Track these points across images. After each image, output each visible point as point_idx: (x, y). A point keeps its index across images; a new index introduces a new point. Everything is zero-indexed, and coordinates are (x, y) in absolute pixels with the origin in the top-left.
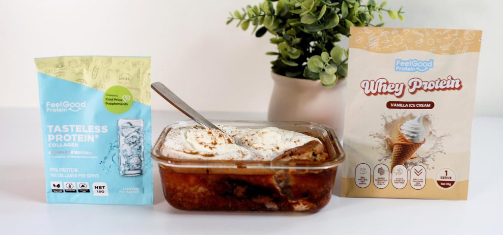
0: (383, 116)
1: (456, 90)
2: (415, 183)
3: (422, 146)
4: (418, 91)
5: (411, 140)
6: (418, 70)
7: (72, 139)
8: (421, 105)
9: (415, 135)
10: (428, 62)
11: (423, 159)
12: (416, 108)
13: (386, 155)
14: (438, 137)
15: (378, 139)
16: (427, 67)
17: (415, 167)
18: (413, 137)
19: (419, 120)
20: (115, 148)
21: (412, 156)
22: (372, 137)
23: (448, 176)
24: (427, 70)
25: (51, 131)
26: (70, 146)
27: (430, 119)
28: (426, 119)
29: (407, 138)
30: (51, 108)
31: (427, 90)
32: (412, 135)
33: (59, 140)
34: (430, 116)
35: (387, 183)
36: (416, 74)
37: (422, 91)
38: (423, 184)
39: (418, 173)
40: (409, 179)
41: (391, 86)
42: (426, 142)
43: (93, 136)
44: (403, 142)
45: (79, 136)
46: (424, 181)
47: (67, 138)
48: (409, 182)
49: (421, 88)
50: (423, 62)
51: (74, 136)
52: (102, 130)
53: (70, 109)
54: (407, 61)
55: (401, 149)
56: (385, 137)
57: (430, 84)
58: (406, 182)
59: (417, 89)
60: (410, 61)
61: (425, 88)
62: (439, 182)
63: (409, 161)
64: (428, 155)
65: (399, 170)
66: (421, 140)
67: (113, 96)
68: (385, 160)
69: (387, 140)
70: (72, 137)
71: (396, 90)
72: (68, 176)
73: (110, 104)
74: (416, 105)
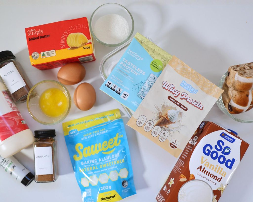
0: (164, 101)
1: (200, 109)
2: (161, 138)
3: (173, 124)
4: (184, 99)
5: (170, 119)
6: (189, 91)
7: (129, 69)
8: (182, 106)
9: (172, 118)
10: (195, 90)
11: (170, 130)
12: (179, 106)
13: (156, 119)
14: (181, 124)
15: (156, 110)
16: (194, 92)
17: (165, 131)
18: (171, 118)
19: (177, 112)
20: (142, 83)
21: (166, 126)
22: (155, 107)
23: (176, 143)
24: (193, 93)
25: (123, 61)
26: (126, 71)
27: (182, 115)
28: (181, 114)
29: (169, 117)
30: (130, 52)
31: (188, 102)
32: (171, 117)
33: (124, 66)
34: (183, 114)
35: (149, 130)
36: (187, 92)
37: (185, 101)
38: (164, 140)
39: (165, 134)
40: (159, 135)
41: (175, 90)
42: (175, 124)
43: (138, 73)
44: (166, 118)
45: (132, 69)
46: (165, 139)
47: (127, 67)
48: (159, 136)
49: (186, 99)
50: (193, 89)
51: (130, 68)
52: (142, 73)
53: (136, 57)
54: (187, 84)
55: (163, 120)
56: (160, 111)
57: (190, 100)
58: (157, 135)
59: (184, 98)
60: (188, 85)
61: (187, 100)
62: (171, 144)
63: (164, 127)
64: (172, 129)
65: (158, 128)
66: (174, 121)
67: (156, 63)
68: (155, 120)
69: (160, 113)
70: (129, 68)
71: (176, 93)
72: (117, 82)
73: (153, 65)
74: (180, 105)
